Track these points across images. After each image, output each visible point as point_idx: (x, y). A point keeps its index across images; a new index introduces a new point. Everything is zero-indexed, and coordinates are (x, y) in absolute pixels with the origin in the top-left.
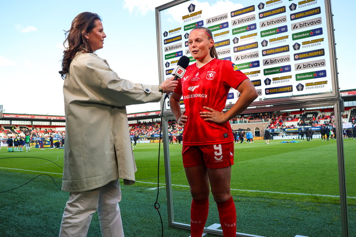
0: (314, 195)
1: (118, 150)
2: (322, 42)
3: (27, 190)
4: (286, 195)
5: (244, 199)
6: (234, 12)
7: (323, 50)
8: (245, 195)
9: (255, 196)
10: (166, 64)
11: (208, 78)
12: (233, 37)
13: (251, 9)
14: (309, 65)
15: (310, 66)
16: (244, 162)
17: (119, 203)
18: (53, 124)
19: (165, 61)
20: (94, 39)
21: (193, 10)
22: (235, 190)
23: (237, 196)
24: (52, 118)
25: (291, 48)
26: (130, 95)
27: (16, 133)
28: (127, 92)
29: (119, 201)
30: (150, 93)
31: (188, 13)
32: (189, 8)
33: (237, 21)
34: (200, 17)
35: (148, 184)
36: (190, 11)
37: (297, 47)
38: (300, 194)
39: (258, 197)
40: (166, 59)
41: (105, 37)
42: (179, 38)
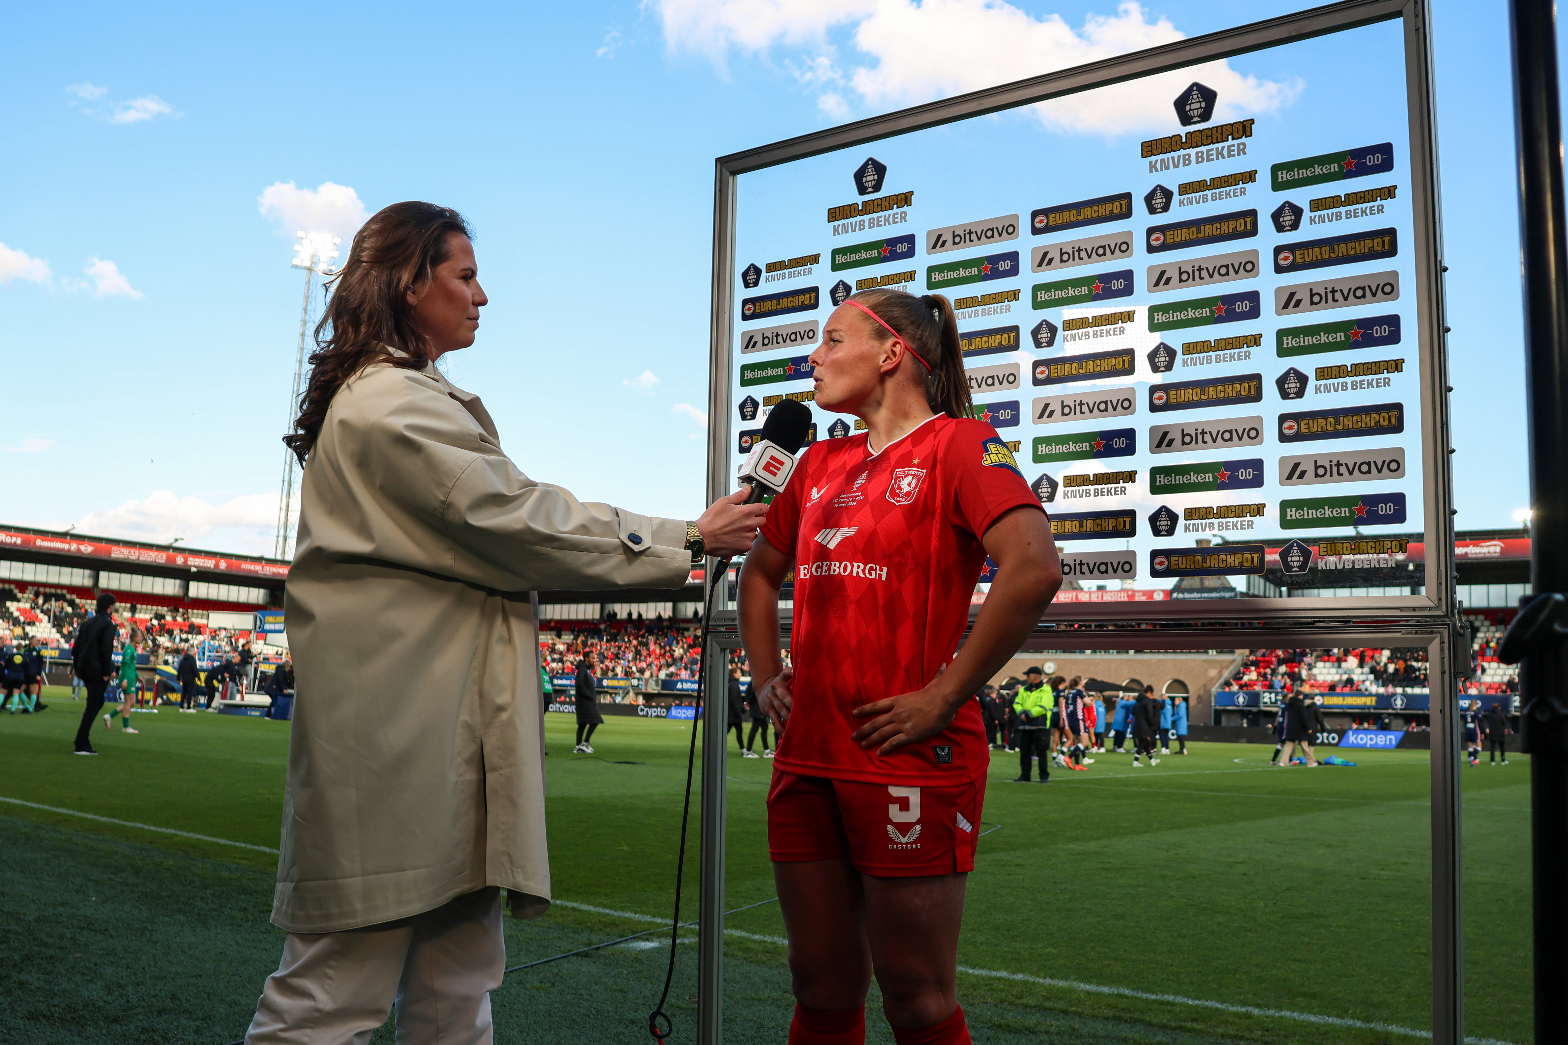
0: (1378, 1026)
1: (494, 769)
2: (1394, 376)
3: (63, 904)
4: (1248, 1016)
5: (1053, 1023)
6: (1046, 212)
7: (1398, 408)
8: (1061, 1005)
9: (1108, 1012)
10: (742, 407)
11: (894, 494)
12: (1034, 318)
13: (1116, 207)
14: (1338, 465)
15: (1343, 469)
16: (1092, 846)
17: (493, 993)
18: (198, 590)
19: (739, 394)
20: (439, 310)
21: (877, 187)
22: (1019, 977)
23: (1026, 1006)
24: (195, 563)
25: (1270, 389)
26: (558, 554)
27: (16, 622)
28: (550, 539)
29: (494, 985)
30: (642, 553)
31: (851, 196)
32: (859, 176)
33: (1055, 254)
34: (904, 218)
35: (626, 921)
36: (862, 190)
37: (1292, 385)
38: (1313, 1019)
39: (1117, 1019)
40: (744, 383)
41: (484, 303)
42: (806, 299)
